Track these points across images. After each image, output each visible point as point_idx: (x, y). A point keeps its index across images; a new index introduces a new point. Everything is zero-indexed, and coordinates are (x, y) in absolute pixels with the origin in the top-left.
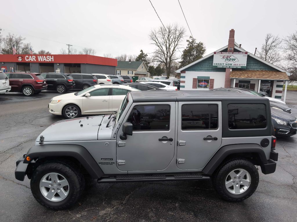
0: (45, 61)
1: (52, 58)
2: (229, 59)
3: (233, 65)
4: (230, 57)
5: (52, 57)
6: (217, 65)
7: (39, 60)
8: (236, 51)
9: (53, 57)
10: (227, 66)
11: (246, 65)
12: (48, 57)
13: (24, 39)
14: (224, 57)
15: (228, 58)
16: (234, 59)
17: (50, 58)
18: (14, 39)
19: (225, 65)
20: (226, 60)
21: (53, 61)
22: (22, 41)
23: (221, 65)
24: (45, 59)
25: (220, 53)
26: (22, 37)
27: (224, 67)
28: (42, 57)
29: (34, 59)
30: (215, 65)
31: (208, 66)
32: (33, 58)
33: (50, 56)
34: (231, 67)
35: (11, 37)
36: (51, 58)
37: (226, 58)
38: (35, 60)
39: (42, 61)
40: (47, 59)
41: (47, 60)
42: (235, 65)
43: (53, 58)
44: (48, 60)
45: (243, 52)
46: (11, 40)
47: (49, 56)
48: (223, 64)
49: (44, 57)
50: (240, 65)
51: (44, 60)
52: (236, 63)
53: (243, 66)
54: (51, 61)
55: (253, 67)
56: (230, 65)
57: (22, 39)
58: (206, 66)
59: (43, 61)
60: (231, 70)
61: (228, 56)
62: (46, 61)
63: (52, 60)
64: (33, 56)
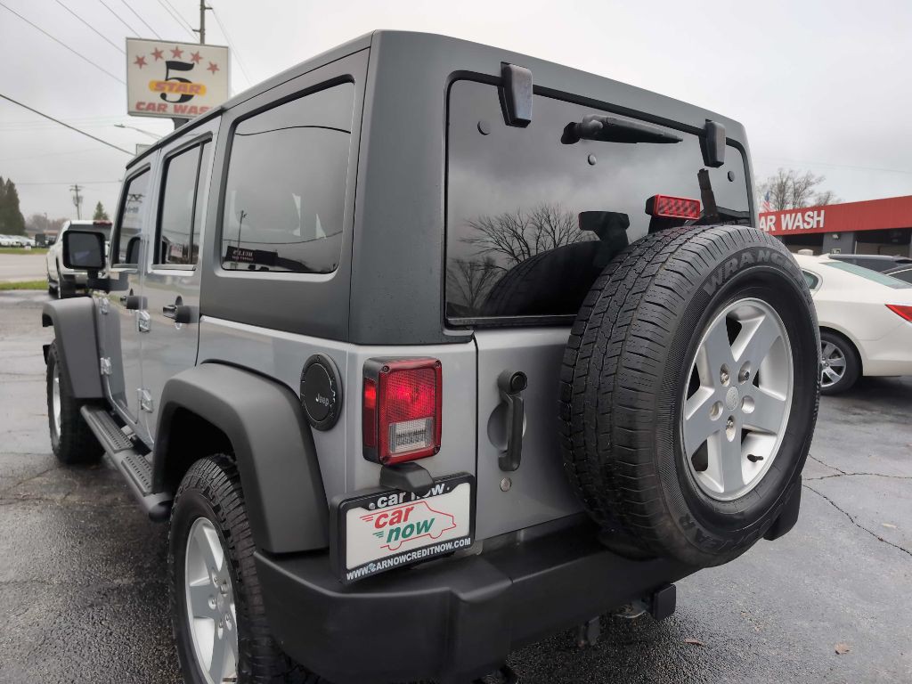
0: (798, 227)
1: (818, 219)
5: (819, 215)
7: (784, 228)
9: (823, 212)
12: (809, 216)
13: (820, 180)
17: (812, 218)
18: (790, 183)
21: (821, 225)
22: (810, 188)
24: (801, 224)
26: (813, 176)
28: (793, 215)
29: (771, 224)
32: (769, 223)
33: (816, 212)
35: (784, 180)
36: (816, 219)
38: (774, 229)
39: (790, 228)
40: (804, 221)
41: (805, 224)
43: (821, 219)
44: (808, 223)
46: (782, 188)
47: (810, 213)
49: (799, 215)
51: (796, 224)
54: (815, 226)
57: (813, 180)
59: (794, 228)
62: (802, 228)
63: (818, 222)
64: (769, 217)
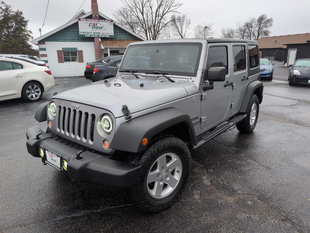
2: (96, 27)
3: (101, 34)
4: (96, 24)
6: (84, 34)
8: (101, 18)
10: (95, 35)
11: (113, 34)
14: (90, 25)
15: (94, 26)
16: (101, 27)
19: (92, 34)
20: (93, 28)
23: (89, 34)
25: (86, 20)
27: (92, 36)
30: (82, 34)
31: (73, 35)
34: (99, 36)
37: (93, 25)
42: (103, 34)
45: (109, 20)
48: (90, 33)
50: (108, 34)
52: (104, 32)
53: (111, 35)
55: (119, 36)
56: (98, 34)
58: (71, 35)
60: (100, 40)
61: (95, 24)
